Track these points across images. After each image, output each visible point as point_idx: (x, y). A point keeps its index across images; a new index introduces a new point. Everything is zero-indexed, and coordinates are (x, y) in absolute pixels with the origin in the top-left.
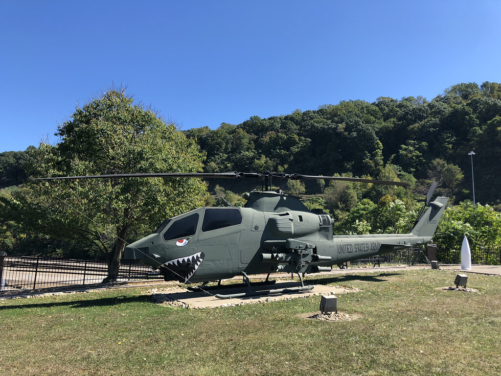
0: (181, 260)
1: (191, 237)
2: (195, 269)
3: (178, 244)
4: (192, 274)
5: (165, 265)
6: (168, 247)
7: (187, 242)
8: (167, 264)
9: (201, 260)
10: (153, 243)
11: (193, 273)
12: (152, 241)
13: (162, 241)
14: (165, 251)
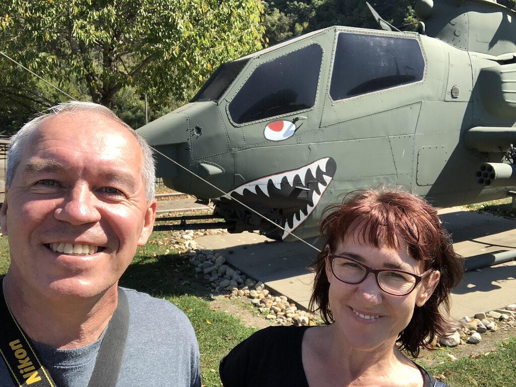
0: (277, 180)
1: (302, 115)
2: (312, 205)
3: (270, 134)
4: (303, 217)
5: (234, 194)
6: (242, 143)
7: (294, 128)
8: (240, 190)
9: (327, 179)
10: (199, 130)
11: (306, 213)
12: (196, 125)
13: (225, 124)
14: (234, 155)
